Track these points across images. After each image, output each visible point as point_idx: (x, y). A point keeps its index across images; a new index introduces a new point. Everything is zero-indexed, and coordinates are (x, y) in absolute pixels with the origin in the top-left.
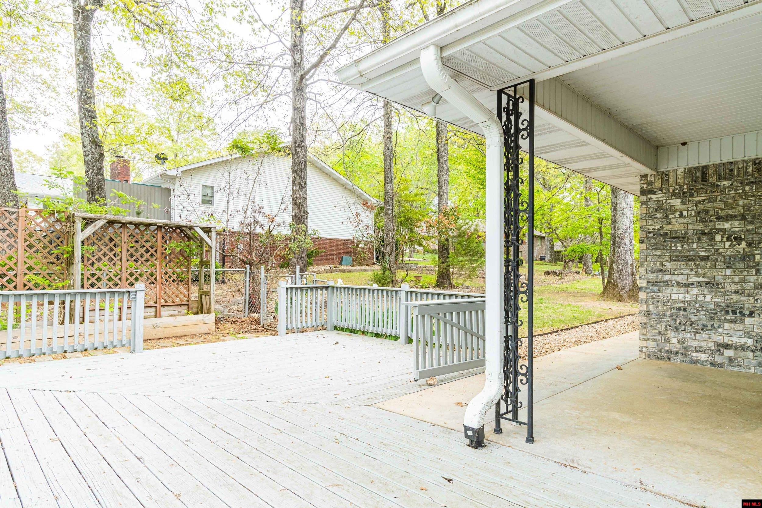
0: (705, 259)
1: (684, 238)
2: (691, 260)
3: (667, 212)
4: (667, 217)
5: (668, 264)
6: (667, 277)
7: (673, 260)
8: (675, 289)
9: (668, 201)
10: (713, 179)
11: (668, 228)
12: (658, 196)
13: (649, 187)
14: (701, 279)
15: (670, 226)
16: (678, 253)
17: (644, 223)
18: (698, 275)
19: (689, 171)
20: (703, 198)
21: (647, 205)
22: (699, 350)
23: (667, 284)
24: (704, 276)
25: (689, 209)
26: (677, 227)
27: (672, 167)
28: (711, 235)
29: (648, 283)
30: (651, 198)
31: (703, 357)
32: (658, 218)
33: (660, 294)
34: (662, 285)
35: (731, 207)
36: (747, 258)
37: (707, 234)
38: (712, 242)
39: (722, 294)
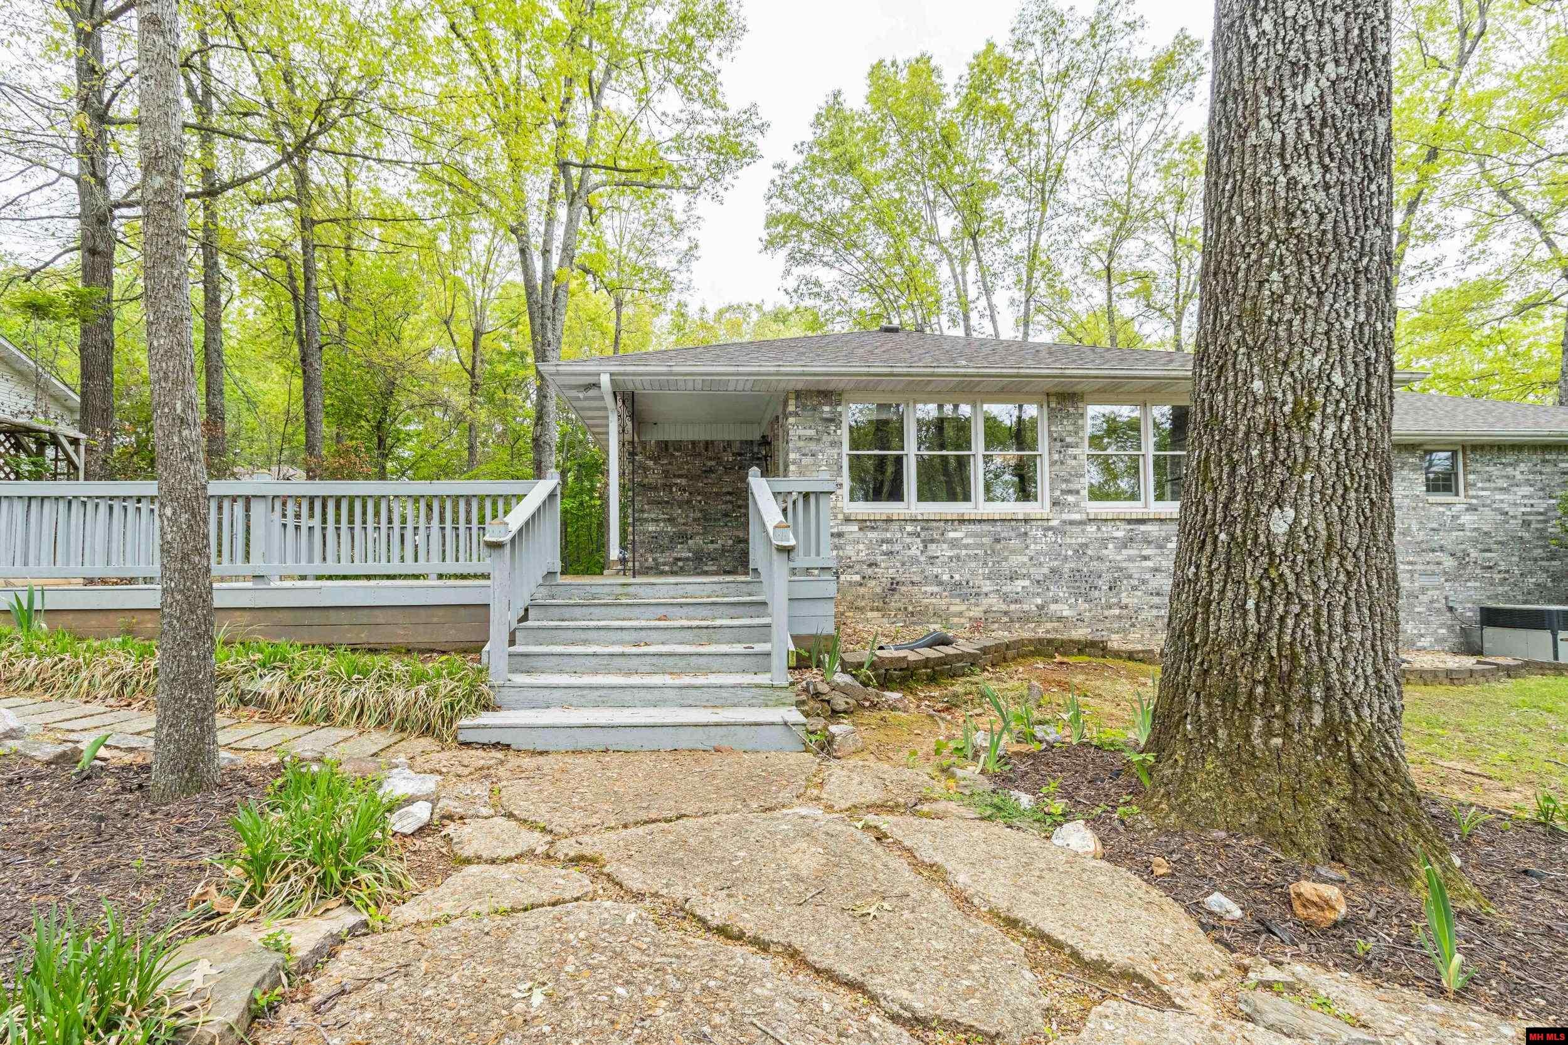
0: (667, 502)
1: (655, 488)
2: (660, 503)
3: (646, 469)
4: (646, 473)
7: (650, 504)
9: (647, 462)
10: (671, 450)
11: (646, 481)
14: (665, 516)
16: (652, 498)
18: (663, 513)
19: (658, 443)
20: (666, 462)
22: (665, 564)
23: (646, 520)
24: (667, 514)
25: (659, 470)
26: (651, 481)
27: (648, 438)
28: (671, 487)
31: (667, 568)
35: (680, 469)
36: (689, 502)
37: (668, 487)
38: (671, 492)
39: (675, 526)
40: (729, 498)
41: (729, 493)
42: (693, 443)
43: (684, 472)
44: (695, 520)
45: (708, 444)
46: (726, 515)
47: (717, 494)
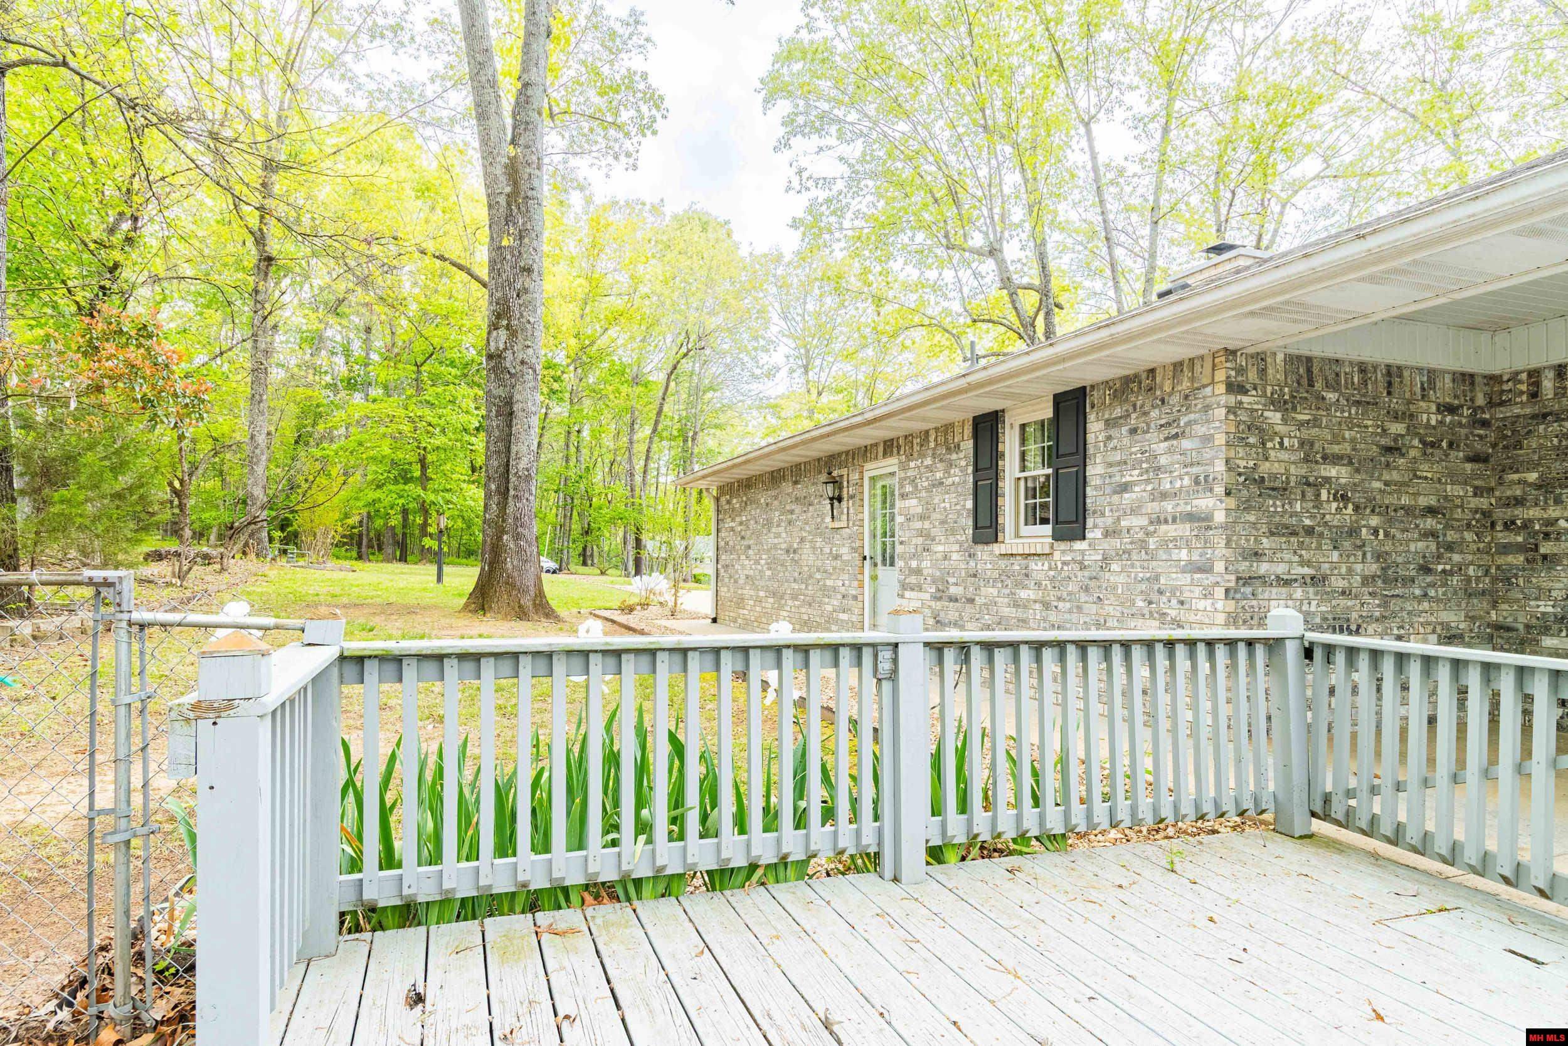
0: (1310, 531)
1: (1285, 490)
2: (1294, 534)
3: (1264, 434)
4: (1264, 444)
5: (1265, 540)
6: (1264, 568)
7: (1272, 534)
8: (1274, 590)
9: (1266, 414)
10: (1318, 384)
11: (1265, 468)
12: (1251, 399)
13: (1240, 379)
14: (1306, 571)
15: (1267, 464)
16: (1277, 519)
17: (1232, 454)
18: (1303, 563)
19: (1291, 361)
20: (1307, 417)
21: (1235, 414)
23: (1264, 581)
24: (1308, 564)
25: (1292, 438)
26: (1278, 468)
28: (1317, 489)
29: (1238, 579)
30: (1241, 403)
32: (1252, 446)
33: (1254, 603)
34: (1257, 582)
35: (1337, 439)
36: (1353, 532)
37: (1312, 485)
38: (1317, 501)
39: (1328, 596)
40: (1430, 523)
41: (1431, 511)
42: (1363, 368)
43: (1345, 448)
44: (1367, 580)
45: (1393, 373)
46: (1426, 570)
47: (1408, 510)
